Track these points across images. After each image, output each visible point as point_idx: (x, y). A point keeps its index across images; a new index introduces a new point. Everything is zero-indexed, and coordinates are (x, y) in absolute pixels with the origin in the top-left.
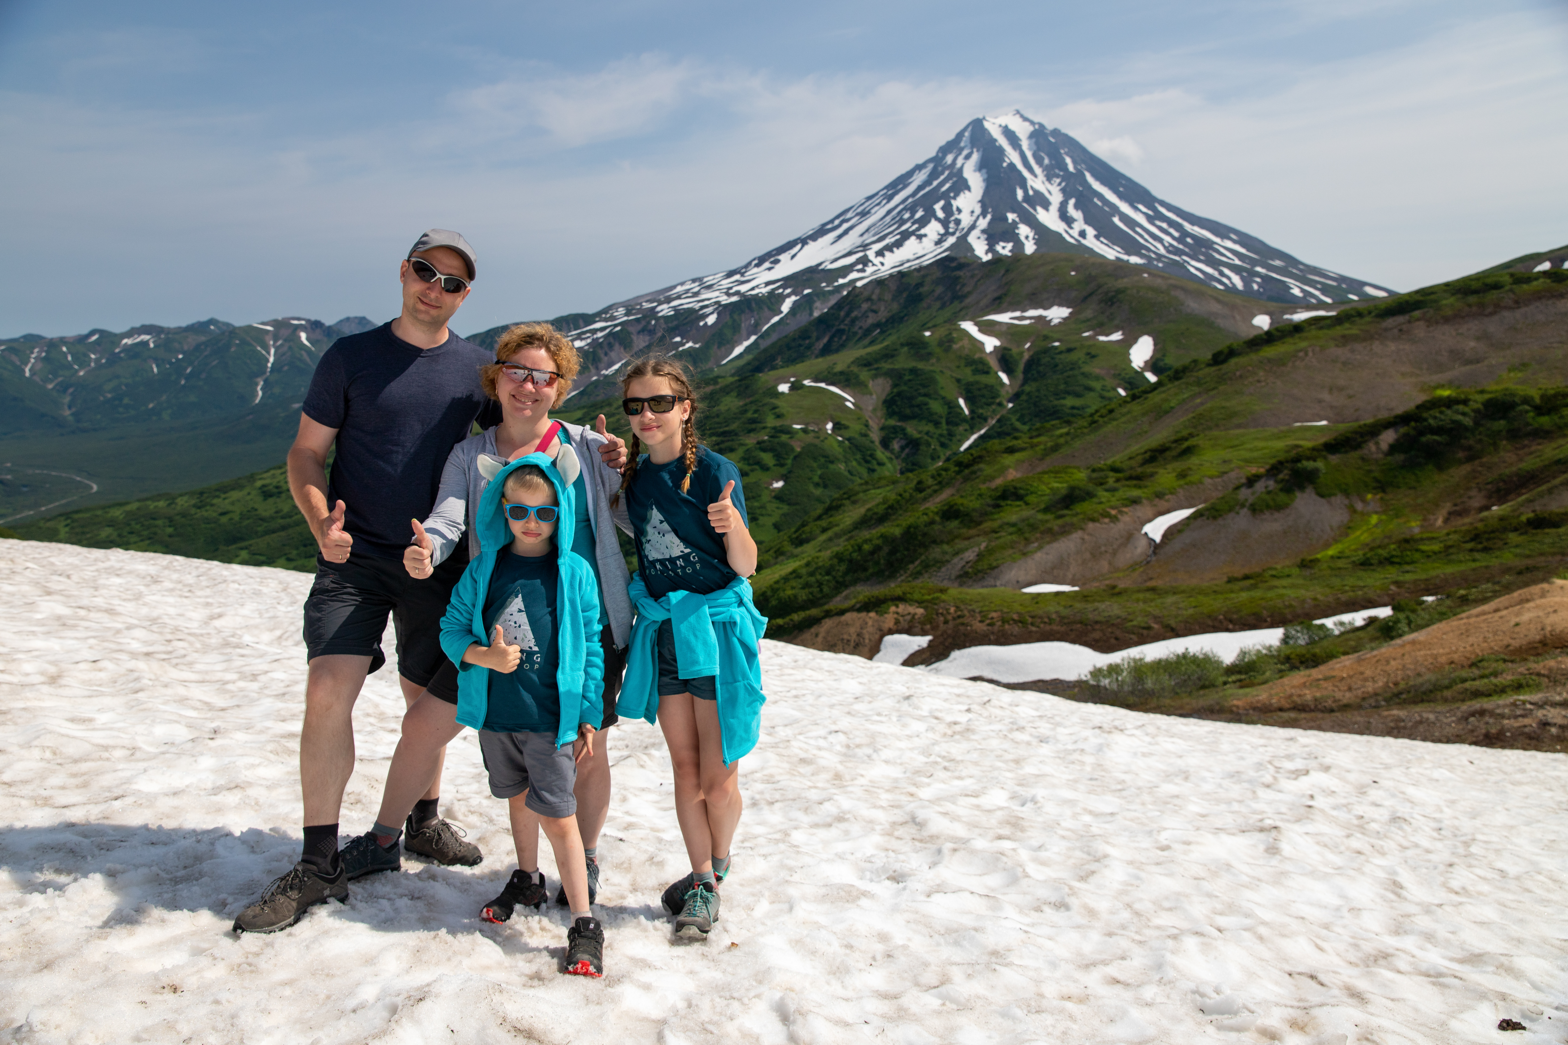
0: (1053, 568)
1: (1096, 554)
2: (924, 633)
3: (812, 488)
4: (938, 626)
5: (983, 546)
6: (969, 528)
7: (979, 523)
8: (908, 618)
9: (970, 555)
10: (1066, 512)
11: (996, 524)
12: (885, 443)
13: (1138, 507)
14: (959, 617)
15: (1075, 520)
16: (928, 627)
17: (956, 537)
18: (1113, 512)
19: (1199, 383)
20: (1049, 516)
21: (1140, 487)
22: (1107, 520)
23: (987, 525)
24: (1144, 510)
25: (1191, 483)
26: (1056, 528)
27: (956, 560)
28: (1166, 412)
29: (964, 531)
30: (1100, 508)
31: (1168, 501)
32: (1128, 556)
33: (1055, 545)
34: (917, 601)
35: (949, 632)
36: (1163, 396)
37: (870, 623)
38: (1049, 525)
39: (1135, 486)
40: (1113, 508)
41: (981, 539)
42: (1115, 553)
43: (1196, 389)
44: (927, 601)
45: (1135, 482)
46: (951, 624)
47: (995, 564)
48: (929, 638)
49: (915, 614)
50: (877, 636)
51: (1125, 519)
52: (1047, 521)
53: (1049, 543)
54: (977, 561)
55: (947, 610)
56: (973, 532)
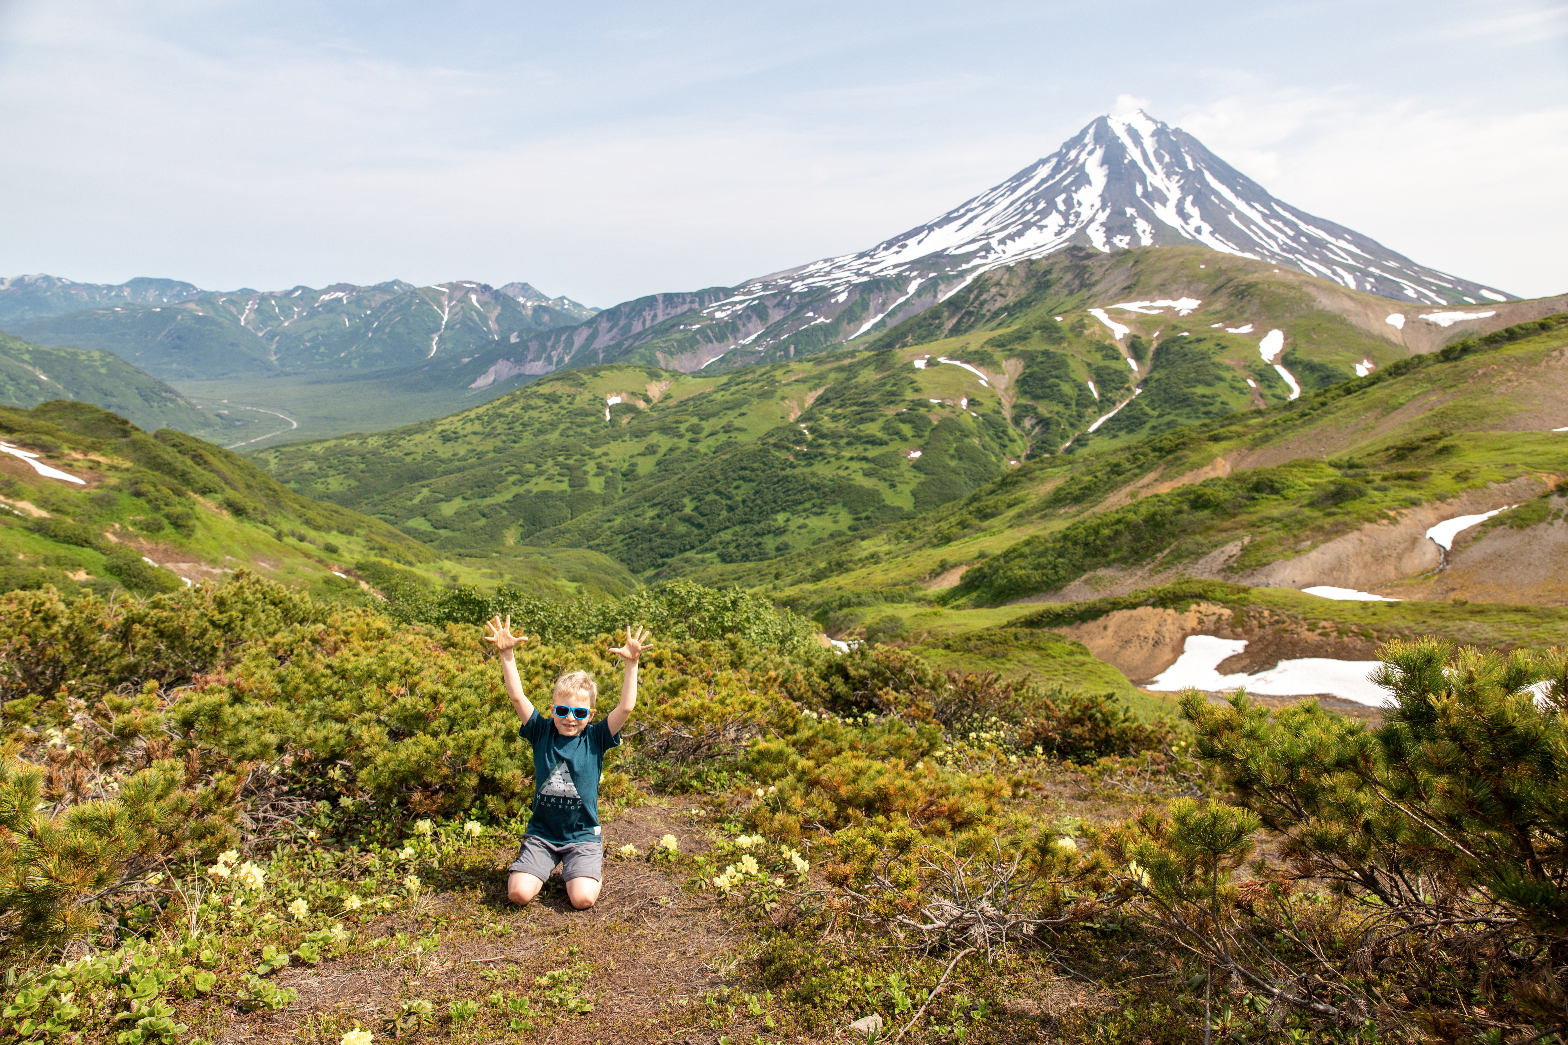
0: (1332, 570)
1: (1378, 558)
2: (1237, 637)
3: (947, 460)
4: (1252, 630)
5: (1247, 540)
6: (1223, 520)
7: (1235, 515)
8: (1214, 618)
9: (1233, 548)
10: (1334, 509)
11: (1254, 518)
12: (1017, 421)
13: (1417, 509)
14: (1277, 622)
15: (1347, 519)
16: (1240, 630)
17: (1209, 528)
18: (1392, 514)
19: (1430, 380)
20: (1316, 513)
21: (1414, 488)
22: (1385, 522)
23: (1243, 518)
24: (1425, 513)
25: (1474, 487)
26: (1327, 526)
27: (1215, 553)
28: (1395, 409)
29: (1217, 522)
30: (1375, 507)
31: (1450, 504)
32: (1417, 561)
33: (1331, 545)
34: (1221, 601)
35: (1270, 638)
36: (1388, 391)
37: (1169, 621)
38: (1318, 523)
39: (1408, 487)
40: (1390, 509)
41: (1240, 532)
42: (1400, 558)
43: (1429, 386)
44: (1233, 601)
45: (1406, 482)
46: (1269, 630)
47: (1264, 560)
48: (1245, 643)
49: (1221, 615)
50: (1179, 636)
51: (1405, 521)
52: (1316, 518)
53: (1323, 542)
54: (1242, 556)
55: (1260, 613)
56: (1227, 524)
